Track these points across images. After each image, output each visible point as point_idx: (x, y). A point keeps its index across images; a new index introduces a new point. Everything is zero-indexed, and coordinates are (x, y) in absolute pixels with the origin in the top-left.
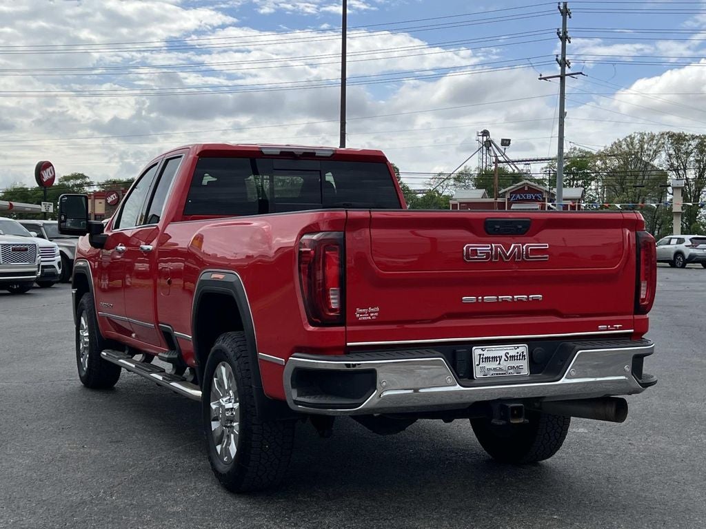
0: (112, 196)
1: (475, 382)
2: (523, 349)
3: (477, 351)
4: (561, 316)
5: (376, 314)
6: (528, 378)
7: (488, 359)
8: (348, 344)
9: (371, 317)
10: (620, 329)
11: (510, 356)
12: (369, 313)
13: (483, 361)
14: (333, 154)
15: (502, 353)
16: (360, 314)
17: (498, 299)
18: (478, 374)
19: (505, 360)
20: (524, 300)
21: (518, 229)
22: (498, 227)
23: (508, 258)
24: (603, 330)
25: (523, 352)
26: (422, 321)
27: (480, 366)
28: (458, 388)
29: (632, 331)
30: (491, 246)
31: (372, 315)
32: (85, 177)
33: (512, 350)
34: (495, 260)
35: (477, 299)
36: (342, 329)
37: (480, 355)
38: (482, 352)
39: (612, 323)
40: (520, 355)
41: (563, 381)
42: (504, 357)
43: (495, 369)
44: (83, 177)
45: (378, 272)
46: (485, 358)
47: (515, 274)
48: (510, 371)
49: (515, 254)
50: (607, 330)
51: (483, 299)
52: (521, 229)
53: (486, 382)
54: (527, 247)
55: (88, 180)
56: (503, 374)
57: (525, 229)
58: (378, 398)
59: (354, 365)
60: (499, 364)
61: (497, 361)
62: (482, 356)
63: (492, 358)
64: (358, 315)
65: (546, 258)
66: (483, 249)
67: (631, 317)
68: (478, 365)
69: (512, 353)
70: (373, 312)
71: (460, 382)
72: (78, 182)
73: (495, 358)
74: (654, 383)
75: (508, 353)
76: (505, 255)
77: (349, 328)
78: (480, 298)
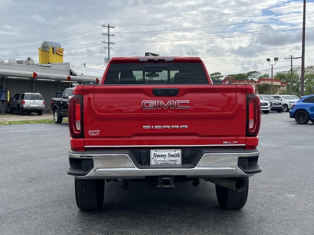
0: (227, 82)
1: (151, 166)
2: (179, 152)
3: (153, 152)
4: (200, 136)
5: (99, 133)
6: (181, 166)
7: (158, 156)
8: (85, 146)
9: (96, 134)
10: (237, 143)
11: (171, 155)
12: (95, 133)
13: (156, 157)
14: (174, 60)
15: (167, 153)
16: (91, 133)
17: (162, 127)
18: (152, 162)
19: (168, 157)
20: (178, 128)
21: (171, 93)
22: (160, 92)
23: (165, 107)
24: (226, 144)
25: (178, 153)
26: (124, 137)
27: (154, 159)
28: (136, 169)
29: (245, 145)
30: (157, 102)
31: (96, 133)
32: (220, 74)
33: (172, 152)
34: (158, 109)
35: (151, 127)
36: (83, 139)
37: (154, 154)
38: (155, 153)
39: (232, 141)
40: (177, 155)
41: (196, 168)
42: (168, 155)
43: (162, 161)
44: (219, 73)
45: (98, 113)
46: (157, 155)
47: (171, 115)
48: (170, 162)
49: (170, 105)
50: (229, 144)
51: (154, 127)
52: (173, 93)
53: (156, 167)
54: (177, 103)
55: (221, 75)
56: (166, 163)
57: (176, 93)
58: (94, 172)
59: (83, 156)
60: (165, 158)
61: (163, 157)
62: (155, 154)
63: (161, 155)
64: (90, 133)
65: (188, 107)
66: (152, 103)
67: (244, 138)
68: (153, 159)
69: (172, 153)
70: (97, 132)
71: (138, 166)
72: (217, 76)
73: (162, 156)
74: (260, 171)
75: (170, 154)
76: (164, 106)
77: (86, 139)
78: (153, 126)
